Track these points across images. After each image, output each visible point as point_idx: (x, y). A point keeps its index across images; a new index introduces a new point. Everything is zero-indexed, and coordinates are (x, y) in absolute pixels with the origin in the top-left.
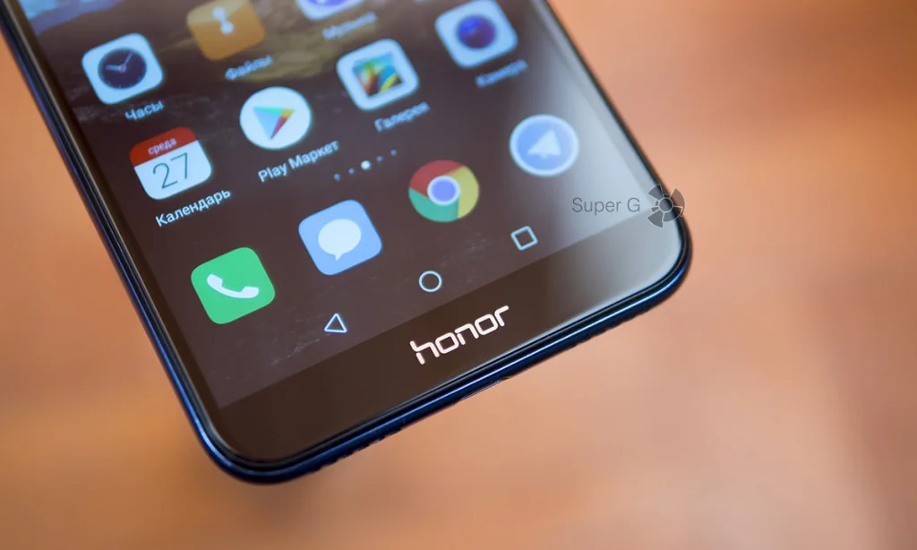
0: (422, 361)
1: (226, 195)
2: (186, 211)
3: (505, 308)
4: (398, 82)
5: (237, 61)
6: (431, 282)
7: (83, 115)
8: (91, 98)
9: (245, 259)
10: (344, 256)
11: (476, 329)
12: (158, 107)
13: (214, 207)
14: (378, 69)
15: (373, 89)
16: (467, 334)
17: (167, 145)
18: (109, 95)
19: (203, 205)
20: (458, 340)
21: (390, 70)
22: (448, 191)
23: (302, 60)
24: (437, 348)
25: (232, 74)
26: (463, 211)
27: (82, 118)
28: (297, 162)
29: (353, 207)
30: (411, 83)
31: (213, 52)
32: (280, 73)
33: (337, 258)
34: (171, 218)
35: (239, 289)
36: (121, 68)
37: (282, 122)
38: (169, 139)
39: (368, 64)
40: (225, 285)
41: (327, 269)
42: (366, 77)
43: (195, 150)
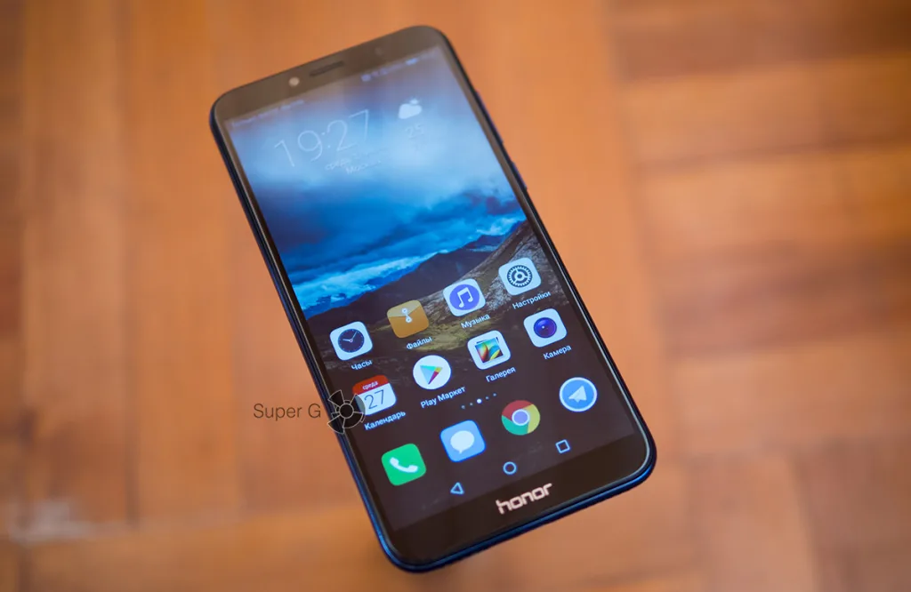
0: (502, 511)
1: (403, 414)
2: (381, 422)
3: (549, 485)
4: (500, 354)
5: (413, 339)
6: (510, 468)
7: (329, 366)
8: (334, 357)
9: (411, 450)
10: (465, 452)
11: (533, 496)
12: (369, 363)
13: (396, 421)
14: (489, 347)
15: (486, 358)
16: (528, 498)
17: (373, 385)
18: (344, 355)
19: (390, 419)
20: (522, 500)
21: (496, 347)
22: (524, 417)
23: (448, 339)
24: (511, 505)
25: (410, 346)
26: (531, 429)
27: (328, 367)
28: (442, 398)
29: (471, 424)
30: (507, 355)
31: (400, 333)
32: (435, 347)
33: (461, 452)
34: (373, 425)
35: (407, 467)
36: (351, 341)
37: (436, 374)
38: (374, 381)
39: (484, 343)
40: (400, 464)
41: (455, 458)
42: (483, 351)
43: (387, 388)
